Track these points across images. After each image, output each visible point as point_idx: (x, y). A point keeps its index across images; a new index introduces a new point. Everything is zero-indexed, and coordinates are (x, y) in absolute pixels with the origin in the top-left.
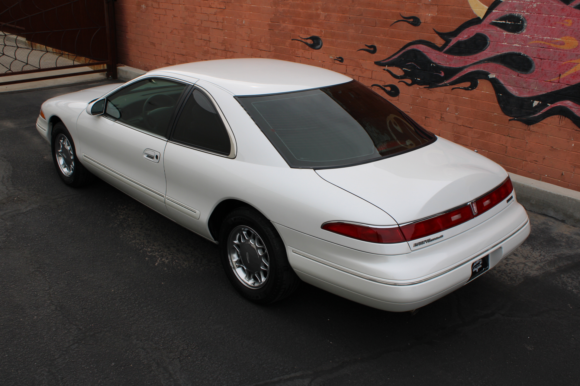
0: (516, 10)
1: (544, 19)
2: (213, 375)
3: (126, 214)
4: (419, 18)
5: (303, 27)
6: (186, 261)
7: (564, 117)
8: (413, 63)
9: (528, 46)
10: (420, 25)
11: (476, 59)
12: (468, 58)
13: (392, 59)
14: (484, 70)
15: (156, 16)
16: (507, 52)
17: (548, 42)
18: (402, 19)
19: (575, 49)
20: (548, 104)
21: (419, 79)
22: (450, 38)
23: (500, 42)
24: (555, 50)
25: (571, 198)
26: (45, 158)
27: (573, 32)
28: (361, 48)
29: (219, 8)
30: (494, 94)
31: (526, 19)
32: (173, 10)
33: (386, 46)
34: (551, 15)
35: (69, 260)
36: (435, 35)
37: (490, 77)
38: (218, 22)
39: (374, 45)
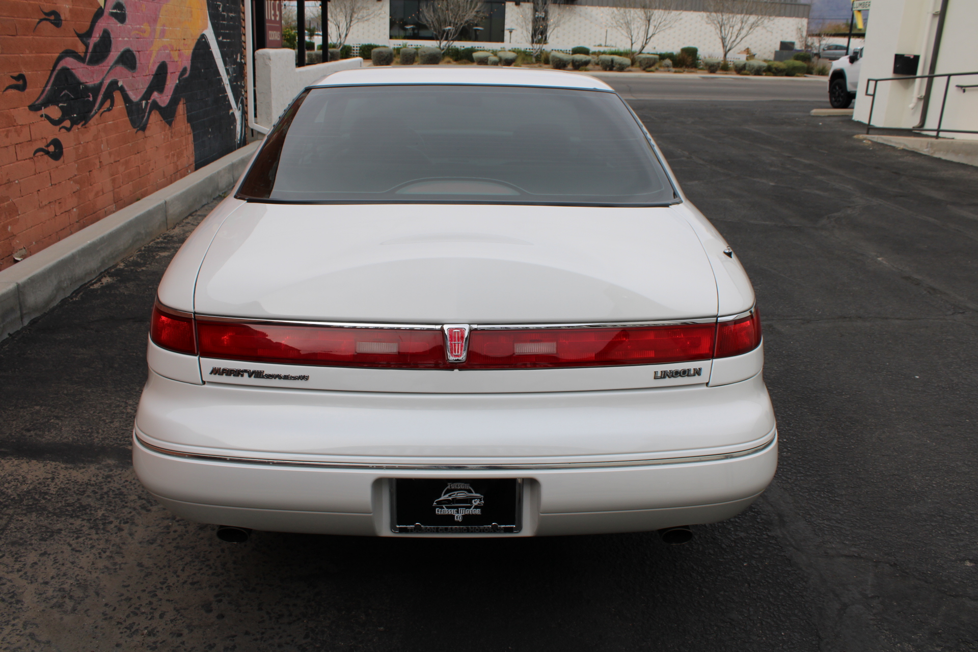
4: (59, 12)
7: (156, 111)
9: (131, 39)
10: (61, 23)
11: (108, 64)
12: (104, 66)
13: (46, 92)
14: (115, 78)
16: (122, 50)
18: (44, 16)
20: (148, 101)
21: (76, 115)
22: (88, 41)
23: (118, 37)
28: (7, 85)
30: (124, 106)
31: (126, 6)
33: (36, 71)
36: (74, 38)
37: (119, 86)
39: (22, 73)
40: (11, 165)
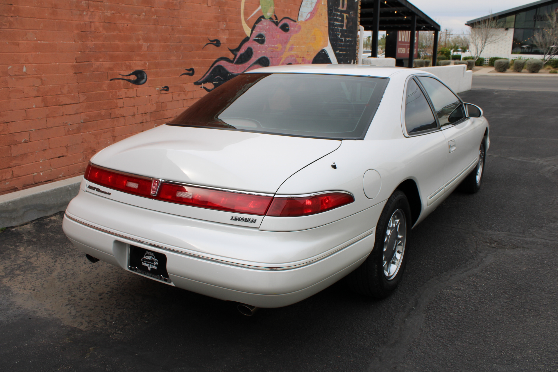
0: (262, 31)
1: (271, 35)
4: (219, 40)
5: (123, 62)
9: (267, 52)
10: (220, 45)
11: (249, 64)
13: (205, 77)
16: (260, 57)
17: (273, 48)
18: (210, 42)
19: (281, 50)
22: (237, 53)
23: (257, 51)
24: (275, 52)
27: (280, 41)
28: (183, 73)
31: (265, 36)
33: (201, 67)
34: (273, 32)
36: (229, 52)
39: (192, 68)
40: (180, 109)
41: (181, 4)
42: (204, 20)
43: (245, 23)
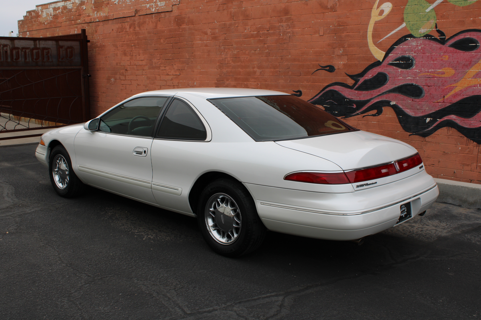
0: (407, 53)
1: (428, 57)
2: (204, 297)
3: (113, 212)
4: (333, 66)
5: (243, 82)
6: (167, 237)
7: (451, 128)
8: (331, 100)
9: (418, 78)
10: (334, 71)
11: (379, 91)
12: (374, 92)
13: (314, 99)
14: (386, 100)
15: (123, 86)
16: (402, 84)
17: (433, 73)
18: (321, 68)
19: (453, 76)
20: (438, 119)
21: (337, 112)
22: (358, 79)
23: (397, 77)
24: (438, 79)
25: (464, 187)
26: (40, 182)
27: (450, 64)
29: (175, 75)
30: (396, 116)
31: (415, 58)
32: (137, 80)
33: (310, 90)
34: (432, 53)
35: (72, 238)
36: (346, 77)
37: (391, 104)
38: (174, 86)
39: (300, 90)
41: (290, 38)
42: (315, 49)
43: (374, 46)
